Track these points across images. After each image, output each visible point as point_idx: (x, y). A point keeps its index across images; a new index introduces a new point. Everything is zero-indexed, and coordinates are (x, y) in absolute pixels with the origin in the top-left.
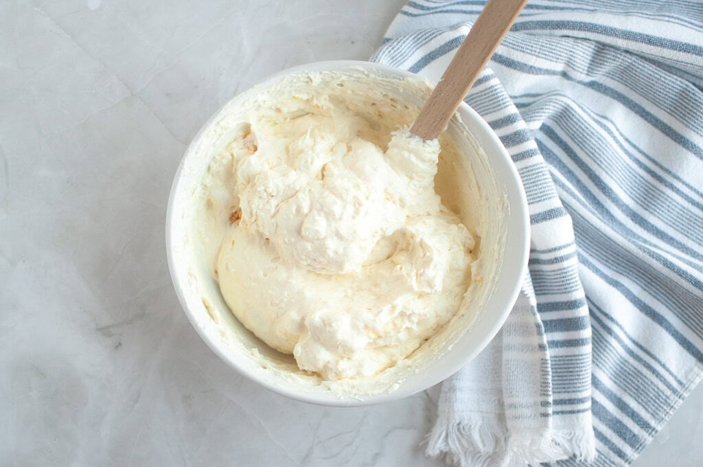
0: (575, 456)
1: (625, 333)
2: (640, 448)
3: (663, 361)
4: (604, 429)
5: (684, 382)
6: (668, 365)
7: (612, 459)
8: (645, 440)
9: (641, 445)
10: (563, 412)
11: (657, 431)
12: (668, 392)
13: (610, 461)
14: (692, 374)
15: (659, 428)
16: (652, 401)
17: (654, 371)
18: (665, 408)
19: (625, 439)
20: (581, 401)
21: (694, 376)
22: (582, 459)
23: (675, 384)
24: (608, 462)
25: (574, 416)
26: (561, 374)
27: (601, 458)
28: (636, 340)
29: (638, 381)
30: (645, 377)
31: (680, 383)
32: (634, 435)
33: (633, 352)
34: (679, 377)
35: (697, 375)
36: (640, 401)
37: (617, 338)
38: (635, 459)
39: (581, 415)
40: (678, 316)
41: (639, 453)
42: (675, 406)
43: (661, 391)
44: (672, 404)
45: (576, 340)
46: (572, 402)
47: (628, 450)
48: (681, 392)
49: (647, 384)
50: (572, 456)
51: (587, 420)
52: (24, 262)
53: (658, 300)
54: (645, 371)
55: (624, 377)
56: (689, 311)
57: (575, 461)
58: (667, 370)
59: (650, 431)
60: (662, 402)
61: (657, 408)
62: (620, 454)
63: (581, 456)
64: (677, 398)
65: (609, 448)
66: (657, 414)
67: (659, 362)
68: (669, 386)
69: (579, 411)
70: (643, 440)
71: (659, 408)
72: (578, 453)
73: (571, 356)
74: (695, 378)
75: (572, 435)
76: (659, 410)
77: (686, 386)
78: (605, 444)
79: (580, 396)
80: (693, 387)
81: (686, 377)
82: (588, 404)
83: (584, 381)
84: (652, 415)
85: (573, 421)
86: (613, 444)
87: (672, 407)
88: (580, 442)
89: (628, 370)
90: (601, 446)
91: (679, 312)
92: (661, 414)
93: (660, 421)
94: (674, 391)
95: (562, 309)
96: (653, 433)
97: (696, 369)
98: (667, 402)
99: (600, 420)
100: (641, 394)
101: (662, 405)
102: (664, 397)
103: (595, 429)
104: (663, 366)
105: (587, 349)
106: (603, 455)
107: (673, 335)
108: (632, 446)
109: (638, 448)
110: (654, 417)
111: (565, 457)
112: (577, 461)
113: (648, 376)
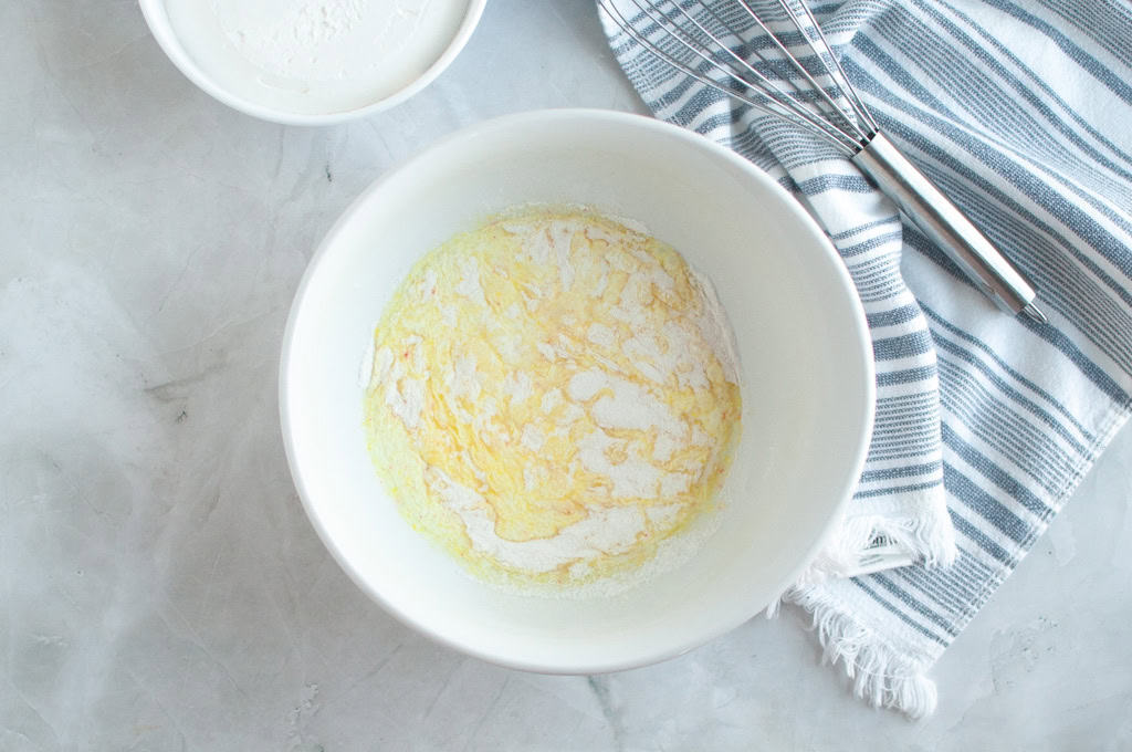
0: (923, 559)
1: (996, 358)
2: (1030, 542)
3: (1060, 402)
4: (968, 513)
5: (1094, 434)
6: (1068, 408)
7: (984, 563)
8: (1037, 528)
9: (1030, 536)
10: (897, 490)
11: (1054, 514)
12: (1071, 451)
13: (981, 564)
14: (1106, 420)
15: (1057, 508)
16: (1047, 466)
17: (1046, 418)
18: (1067, 475)
19: (1003, 529)
20: (926, 469)
21: (1109, 424)
22: (935, 561)
23: (1080, 438)
24: (978, 566)
25: (915, 494)
26: (891, 428)
27: (966, 561)
28: (1016, 370)
29: (1022, 435)
30: (1033, 428)
31: (1088, 436)
32: (1019, 522)
33: (1011, 390)
34: (1086, 427)
35: (1114, 422)
36: (1028, 467)
37: (981, 366)
38: (1021, 560)
39: (927, 492)
40: (1080, 329)
41: (1027, 550)
42: (1081, 472)
43: (1060, 450)
44: (1077, 470)
45: (912, 371)
46: (910, 471)
47: (1008, 545)
48: (1090, 450)
49: (1036, 438)
50: (918, 560)
51: (939, 500)
52: (20, 280)
53: (1048, 303)
54: (1032, 419)
55: (999, 430)
56: (1098, 321)
57: (923, 567)
58: (1067, 415)
59: (1044, 513)
60: (1062, 468)
61: (1055, 478)
62: (997, 552)
63: (932, 558)
64: (1084, 460)
65: (979, 544)
66: (1055, 486)
67: (1054, 403)
68: (1072, 442)
69: (923, 486)
70: (1033, 529)
71: (1058, 477)
72: (927, 554)
73: (906, 397)
74: (1110, 428)
75: (916, 524)
76: (1058, 480)
77: (1097, 440)
78: (973, 538)
79: (924, 460)
80: (1107, 441)
81: (1096, 426)
82: (938, 474)
83: (928, 435)
84: (1047, 488)
85: (916, 502)
86: (984, 537)
87: (1077, 474)
88: (929, 535)
89: (1005, 419)
90: (965, 541)
91: (1081, 321)
92: (1060, 486)
93: (1059, 498)
94: (1080, 449)
95: (885, 324)
96: (1049, 516)
97: (1111, 413)
98: (1068, 466)
99: (963, 500)
100: (1028, 455)
101: (1062, 471)
102: (1065, 459)
103: (953, 515)
104: (1061, 408)
105: (931, 384)
106: (970, 555)
107: (1073, 359)
108: (1016, 538)
109: (1025, 543)
110: (1050, 491)
111: (907, 562)
112: (927, 566)
113: (1037, 426)
